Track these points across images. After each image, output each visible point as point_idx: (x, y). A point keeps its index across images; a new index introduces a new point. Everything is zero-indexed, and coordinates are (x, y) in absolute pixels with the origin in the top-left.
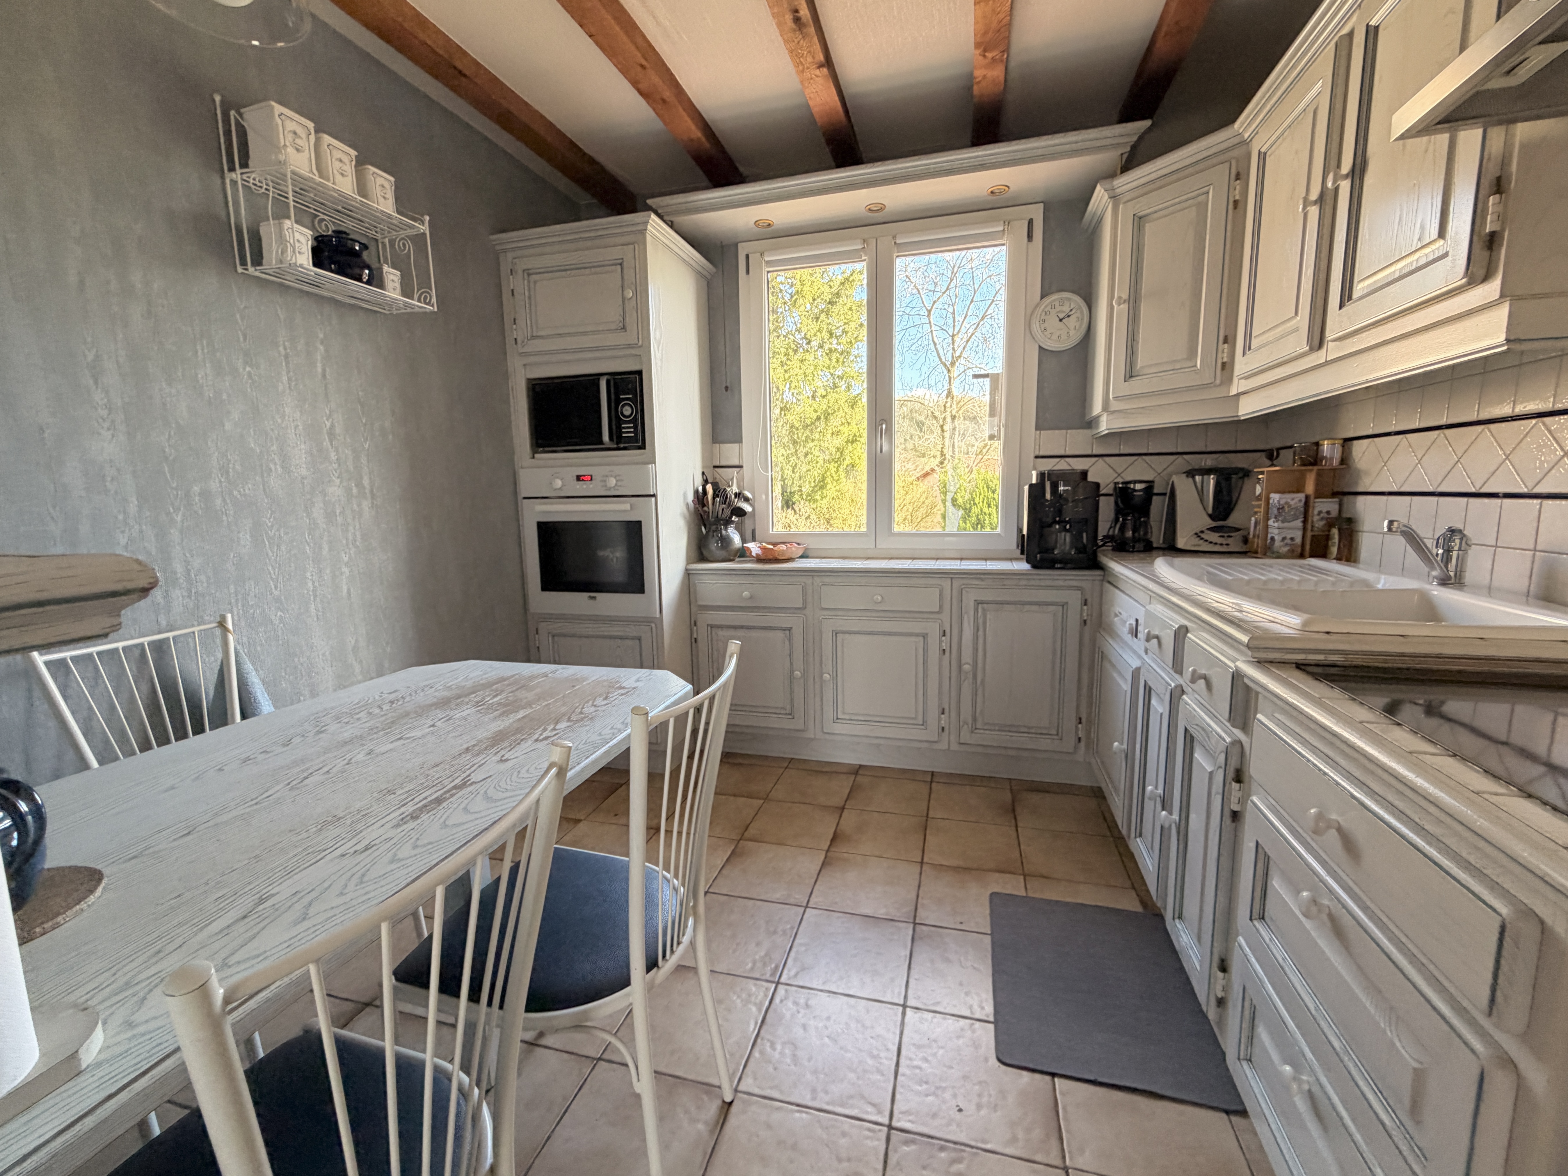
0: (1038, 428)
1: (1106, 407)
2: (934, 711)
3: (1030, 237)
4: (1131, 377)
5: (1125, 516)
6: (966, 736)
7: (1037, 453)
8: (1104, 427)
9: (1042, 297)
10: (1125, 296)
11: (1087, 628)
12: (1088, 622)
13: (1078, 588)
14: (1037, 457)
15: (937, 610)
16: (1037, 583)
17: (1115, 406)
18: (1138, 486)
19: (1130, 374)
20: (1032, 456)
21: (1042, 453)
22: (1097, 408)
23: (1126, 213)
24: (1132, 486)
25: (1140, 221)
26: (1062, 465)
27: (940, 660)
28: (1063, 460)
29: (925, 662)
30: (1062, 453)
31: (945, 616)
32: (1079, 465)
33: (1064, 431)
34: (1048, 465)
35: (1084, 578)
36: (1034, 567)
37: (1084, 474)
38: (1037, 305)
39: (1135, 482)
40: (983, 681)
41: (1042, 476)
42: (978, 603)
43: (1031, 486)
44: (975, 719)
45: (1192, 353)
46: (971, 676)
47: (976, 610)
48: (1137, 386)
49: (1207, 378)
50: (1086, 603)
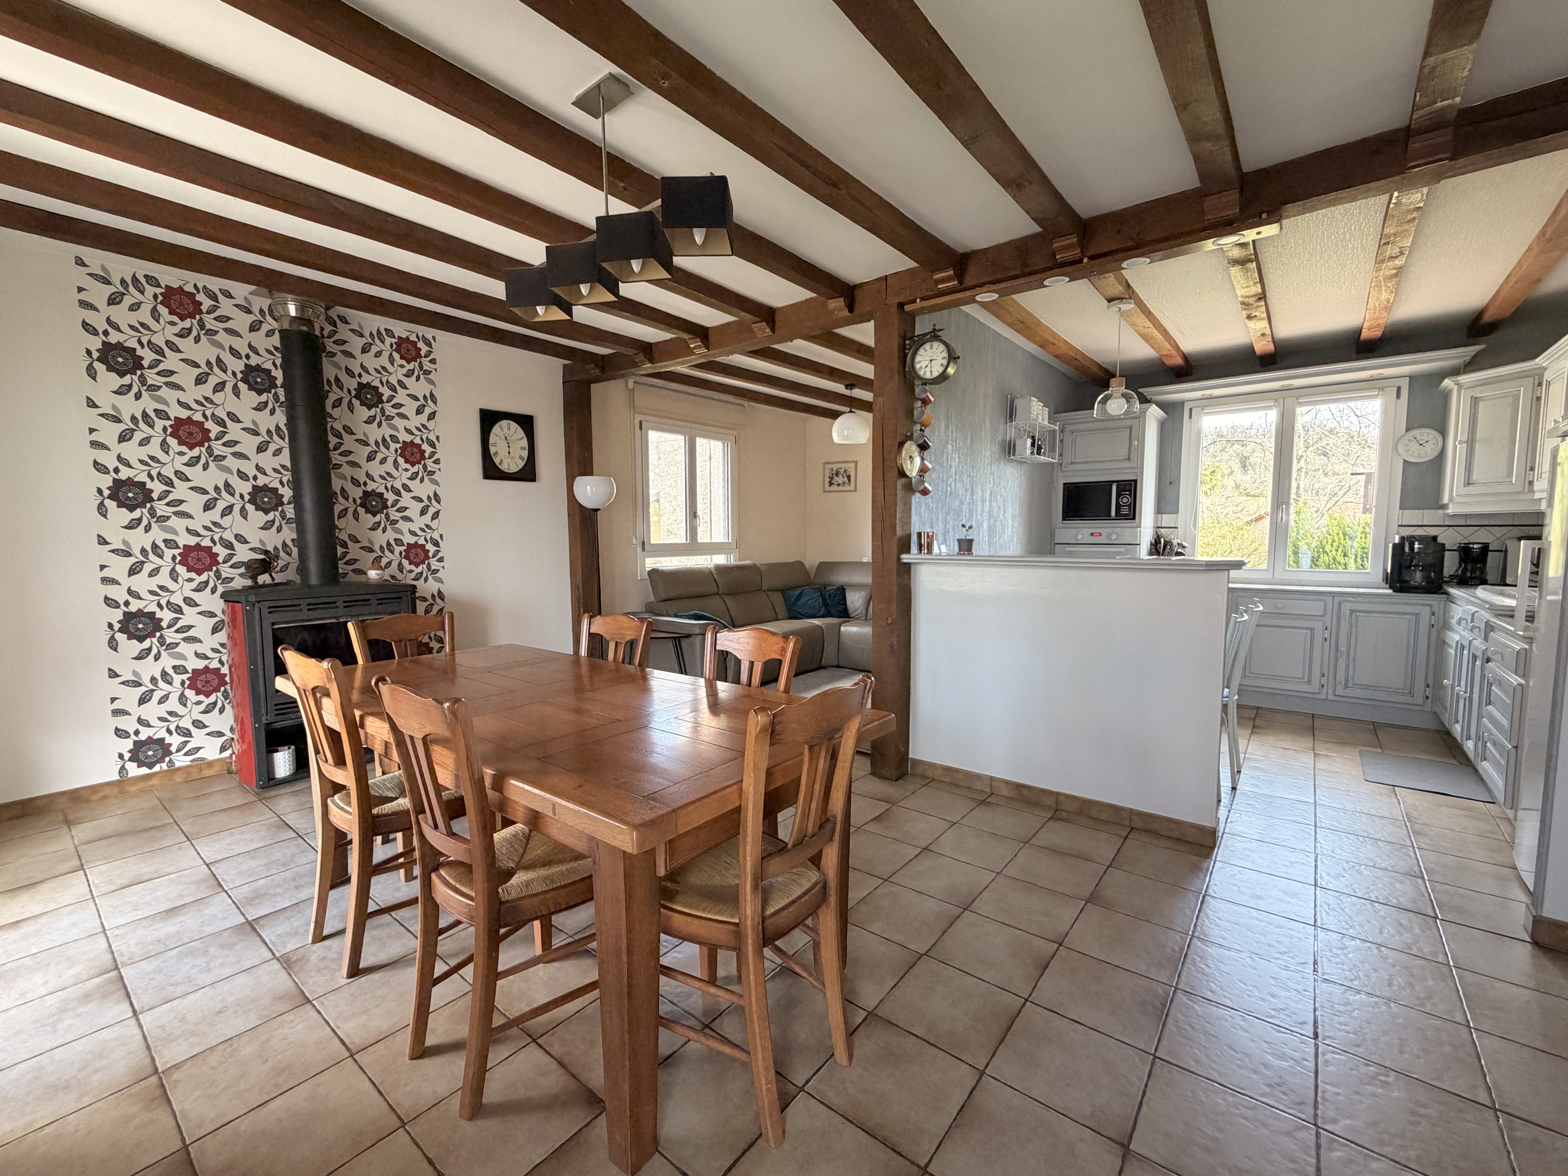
0: (1402, 508)
1: (1451, 499)
2: (1316, 674)
3: (1398, 396)
4: (1469, 484)
5: (1466, 563)
6: (1340, 690)
7: (1400, 523)
8: (1450, 511)
9: (1407, 431)
10: (1465, 439)
11: (1434, 630)
12: (1435, 626)
13: (1431, 606)
14: (1400, 526)
15: (1322, 614)
16: (1397, 601)
17: (1457, 499)
18: (1475, 546)
19: (1468, 483)
20: (1396, 525)
21: (1404, 524)
22: (1446, 500)
23: (1465, 396)
24: (1471, 546)
25: (1475, 401)
26: (1420, 532)
27: (1323, 644)
28: (1420, 528)
29: (1312, 644)
30: (1421, 523)
31: (1327, 619)
32: (1432, 532)
33: (1421, 511)
34: (1407, 532)
35: (1433, 600)
36: (1394, 591)
37: (1435, 538)
38: (1402, 437)
39: (1473, 544)
40: (1354, 659)
41: (1402, 539)
42: (1352, 611)
43: (1394, 545)
44: (1347, 680)
45: (1510, 474)
46: (1345, 654)
47: (1351, 615)
48: (1471, 490)
49: (1519, 488)
50: (1433, 614)
